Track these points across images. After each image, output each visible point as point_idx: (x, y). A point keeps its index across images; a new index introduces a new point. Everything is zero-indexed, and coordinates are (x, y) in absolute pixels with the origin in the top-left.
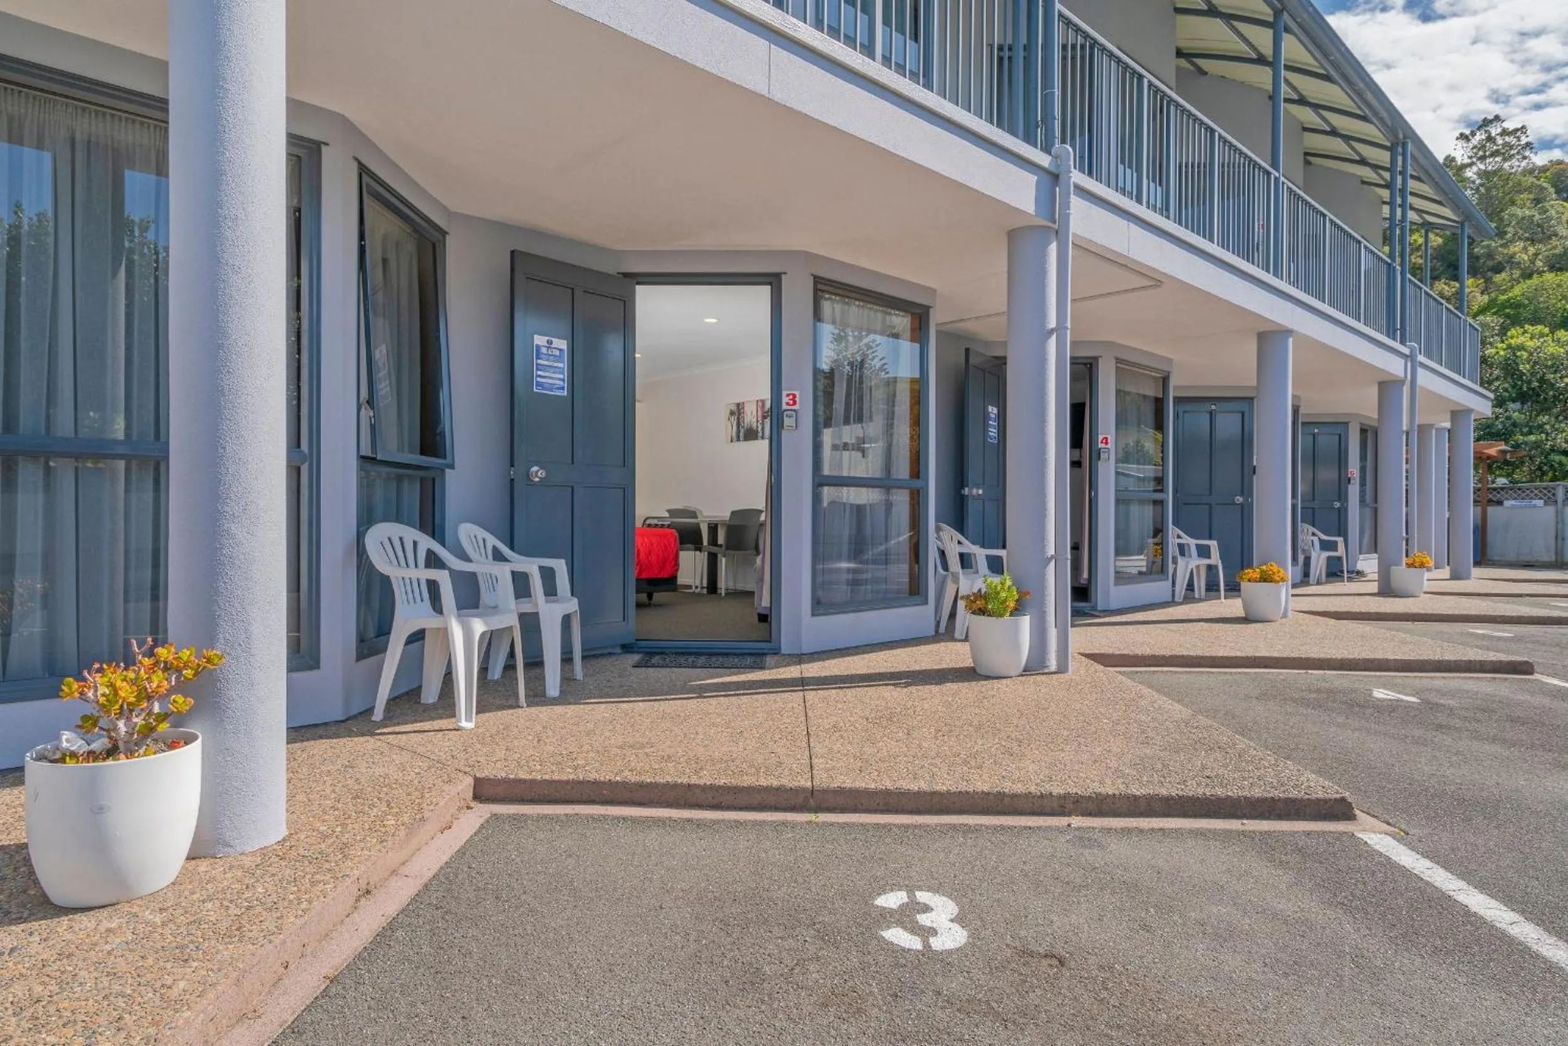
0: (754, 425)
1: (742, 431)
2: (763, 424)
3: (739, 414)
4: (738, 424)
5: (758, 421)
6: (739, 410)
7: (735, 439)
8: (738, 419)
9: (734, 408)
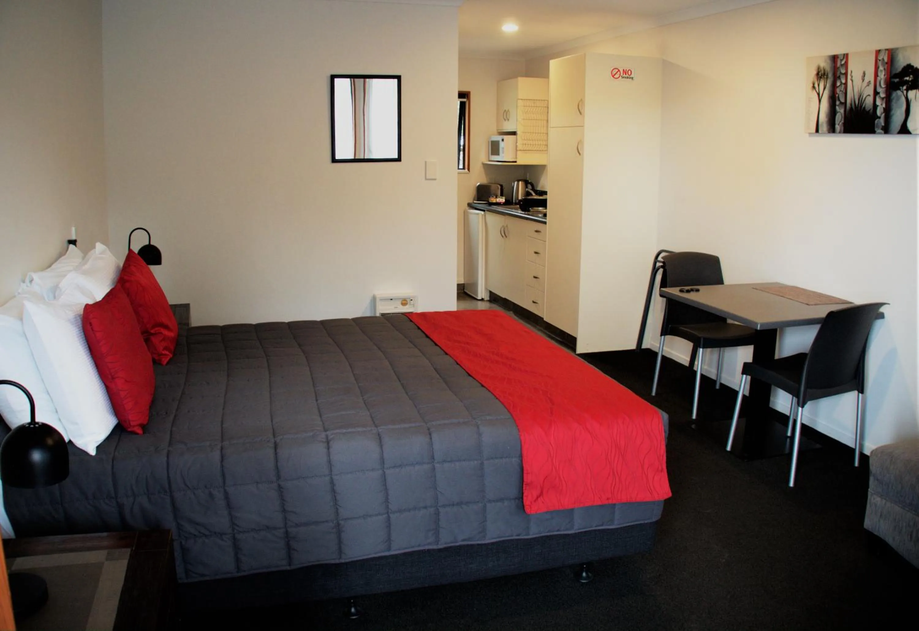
0: (869, 102)
1: (840, 111)
2: (888, 100)
3: (836, 78)
4: (833, 99)
5: (876, 93)
6: (835, 69)
7: (824, 127)
8: (834, 86)
9: (825, 65)
